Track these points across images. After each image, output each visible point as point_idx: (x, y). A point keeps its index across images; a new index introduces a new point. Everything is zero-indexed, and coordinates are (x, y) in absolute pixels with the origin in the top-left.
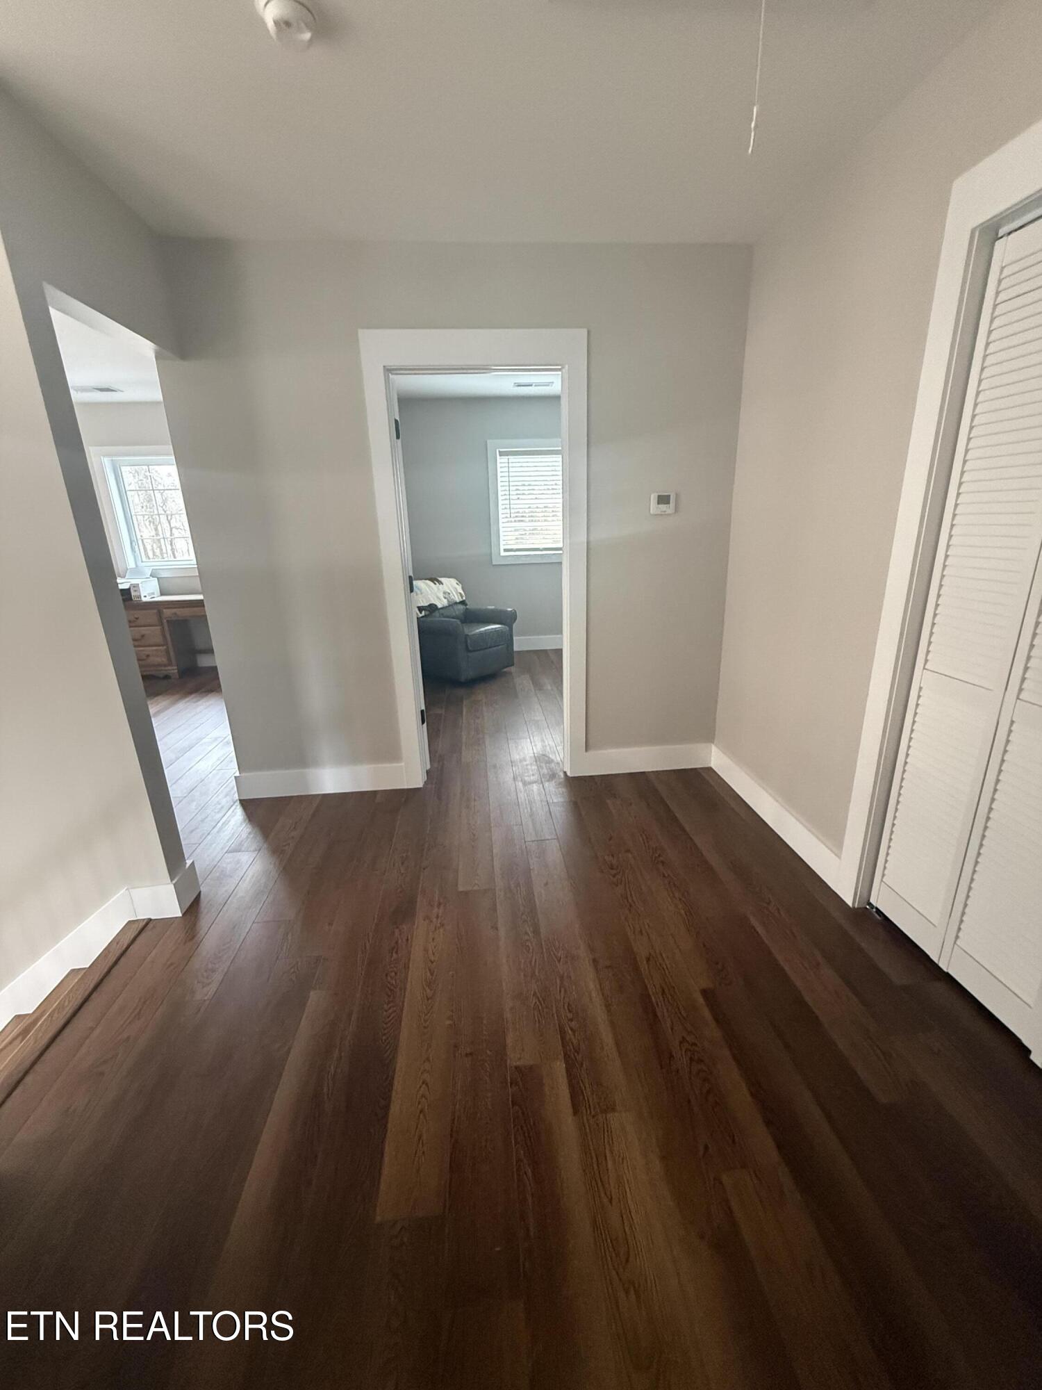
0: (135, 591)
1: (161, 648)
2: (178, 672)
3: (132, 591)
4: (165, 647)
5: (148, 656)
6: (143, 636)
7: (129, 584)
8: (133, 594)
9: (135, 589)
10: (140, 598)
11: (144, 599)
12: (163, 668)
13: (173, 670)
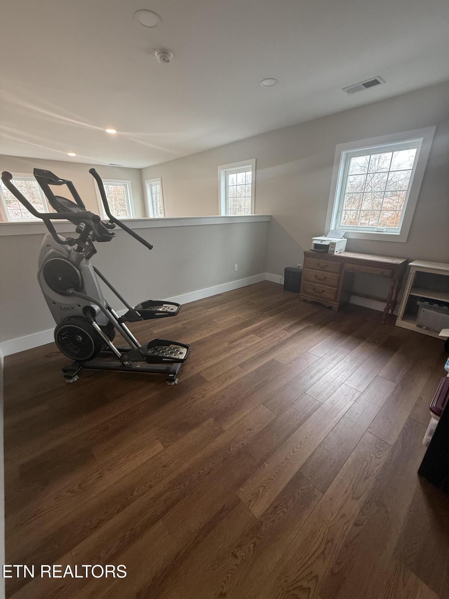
0: (332, 247)
1: (334, 288)
2: (338, 307)
3: (330, 247)
4: (336, 289)
5: (323, 291)
6: (325, 278)
7: (330, 242)
8: (330, 249)
9: (333, 246)
10: (334, 252)
11: (335, 253)
12: (330, 302)
13: (335, 305)
